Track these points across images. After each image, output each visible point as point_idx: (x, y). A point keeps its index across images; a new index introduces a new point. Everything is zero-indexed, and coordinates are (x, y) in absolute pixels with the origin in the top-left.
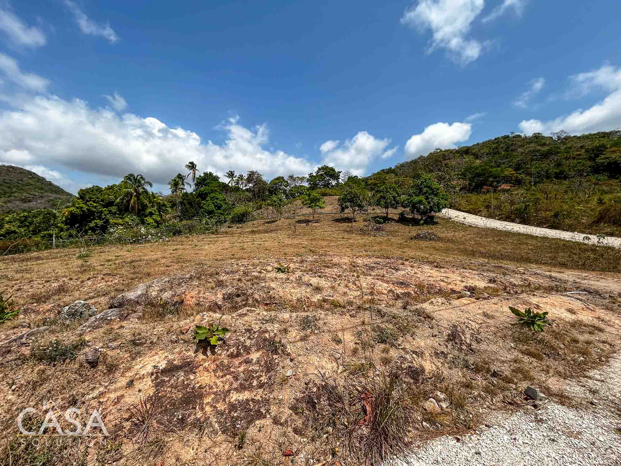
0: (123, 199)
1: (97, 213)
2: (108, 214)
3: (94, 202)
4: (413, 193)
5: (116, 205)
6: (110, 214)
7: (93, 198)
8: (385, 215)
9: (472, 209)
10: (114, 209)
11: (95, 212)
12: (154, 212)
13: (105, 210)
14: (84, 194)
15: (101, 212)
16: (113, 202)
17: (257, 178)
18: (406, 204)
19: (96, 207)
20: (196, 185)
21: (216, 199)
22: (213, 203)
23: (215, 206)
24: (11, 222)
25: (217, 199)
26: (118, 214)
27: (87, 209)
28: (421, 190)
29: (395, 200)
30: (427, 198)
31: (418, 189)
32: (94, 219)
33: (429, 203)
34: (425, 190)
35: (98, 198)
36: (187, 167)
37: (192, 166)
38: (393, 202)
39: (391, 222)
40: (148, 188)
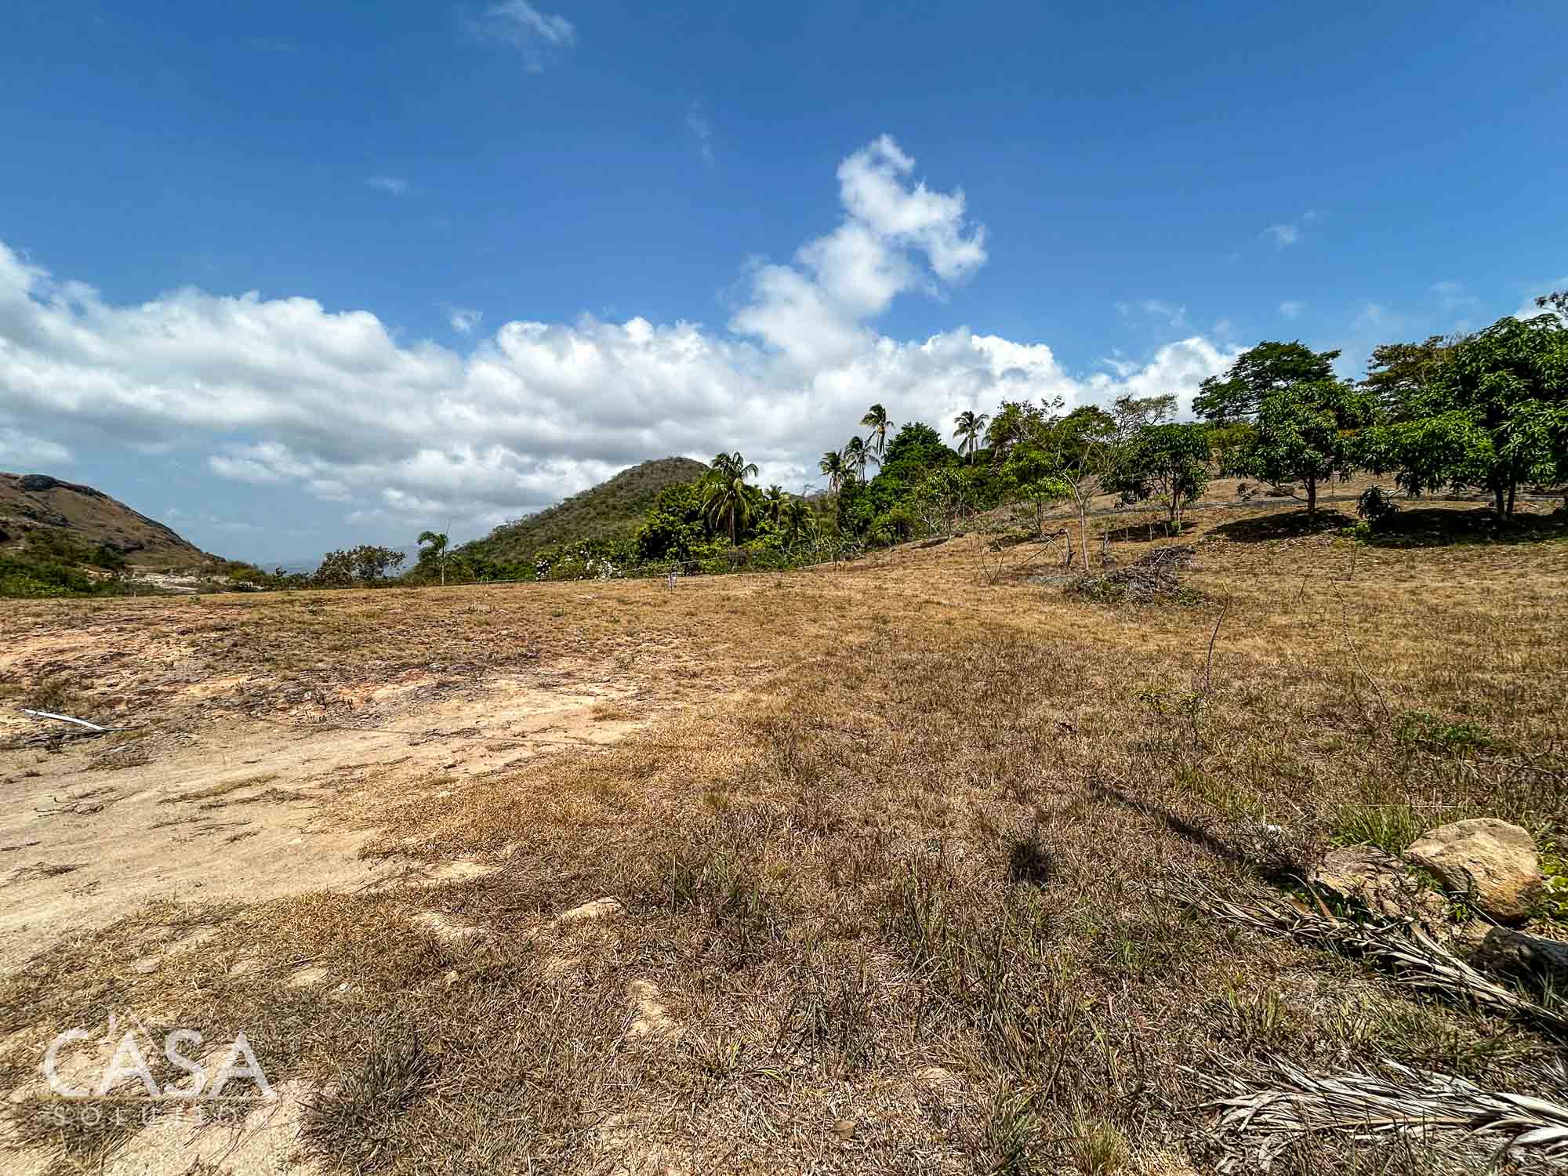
0: (712, 505)
8: (1305, 506)
10: (697, 525)
12: (767, 528)
13: (685, 529)
16: (697, 512)
17: (1027, 420)
18: (1383, 455)
21: (881, 490)
22: (873, 502)
25: (883, 490)
30: (1494, 417)
31: (1455, 383)
33: (1501, 440)
34: (1488, 379)
36: (867, 419)
37: (878, 415)
38: (1309, 453)
39: (1317, 531)
40: (750, 480)
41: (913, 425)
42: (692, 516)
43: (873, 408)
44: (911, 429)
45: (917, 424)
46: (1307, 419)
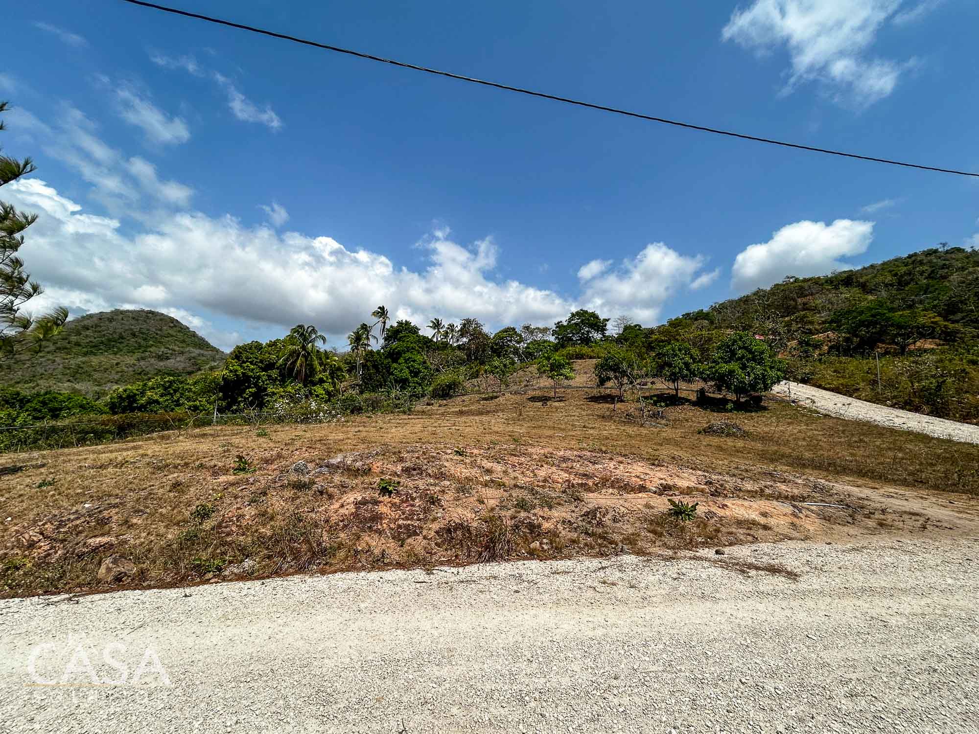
0: (287, 360)
1: (254, 378)
2: (266, 380)
3: (251, 363)
4: (719, 358)
5: (278, 368)
6: (269, 380)
7: (251, 358)
8: (674, 392)
9: (842, 384)
10: (274, 373)
11: (251, 377)
12: (325, 379)
13: (264, 375)
14: (241, 353)
15: (259, 377)
16: (275, 364)
17: (474, 329)
18: (708, 375)
19: (253, 369)
20: (385, 339)
21: (413, 361)
22: (408, 368)
23: (411, 372)
24: (153, 388)
25: (414, 361)
26: (279, 381)
27: (242, 373)
28: (733, 353)
29: (688, 369)
30: (744, 367)
31: (727, 352)
32: (249, 387)
33: (747, 374)
34: (740, 353)
35: (256, 358)
36: (375, 314)
37: (382, 312)
38: (685, 372)
39: (683, 404)
40: (320, 345)
41: (404, 321)
42: (270, 366)
43: (380, 308)
44: (402, 323)
45: (406, 321)
46: (683, 358)
